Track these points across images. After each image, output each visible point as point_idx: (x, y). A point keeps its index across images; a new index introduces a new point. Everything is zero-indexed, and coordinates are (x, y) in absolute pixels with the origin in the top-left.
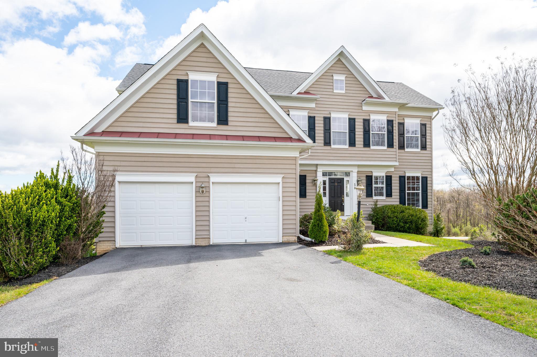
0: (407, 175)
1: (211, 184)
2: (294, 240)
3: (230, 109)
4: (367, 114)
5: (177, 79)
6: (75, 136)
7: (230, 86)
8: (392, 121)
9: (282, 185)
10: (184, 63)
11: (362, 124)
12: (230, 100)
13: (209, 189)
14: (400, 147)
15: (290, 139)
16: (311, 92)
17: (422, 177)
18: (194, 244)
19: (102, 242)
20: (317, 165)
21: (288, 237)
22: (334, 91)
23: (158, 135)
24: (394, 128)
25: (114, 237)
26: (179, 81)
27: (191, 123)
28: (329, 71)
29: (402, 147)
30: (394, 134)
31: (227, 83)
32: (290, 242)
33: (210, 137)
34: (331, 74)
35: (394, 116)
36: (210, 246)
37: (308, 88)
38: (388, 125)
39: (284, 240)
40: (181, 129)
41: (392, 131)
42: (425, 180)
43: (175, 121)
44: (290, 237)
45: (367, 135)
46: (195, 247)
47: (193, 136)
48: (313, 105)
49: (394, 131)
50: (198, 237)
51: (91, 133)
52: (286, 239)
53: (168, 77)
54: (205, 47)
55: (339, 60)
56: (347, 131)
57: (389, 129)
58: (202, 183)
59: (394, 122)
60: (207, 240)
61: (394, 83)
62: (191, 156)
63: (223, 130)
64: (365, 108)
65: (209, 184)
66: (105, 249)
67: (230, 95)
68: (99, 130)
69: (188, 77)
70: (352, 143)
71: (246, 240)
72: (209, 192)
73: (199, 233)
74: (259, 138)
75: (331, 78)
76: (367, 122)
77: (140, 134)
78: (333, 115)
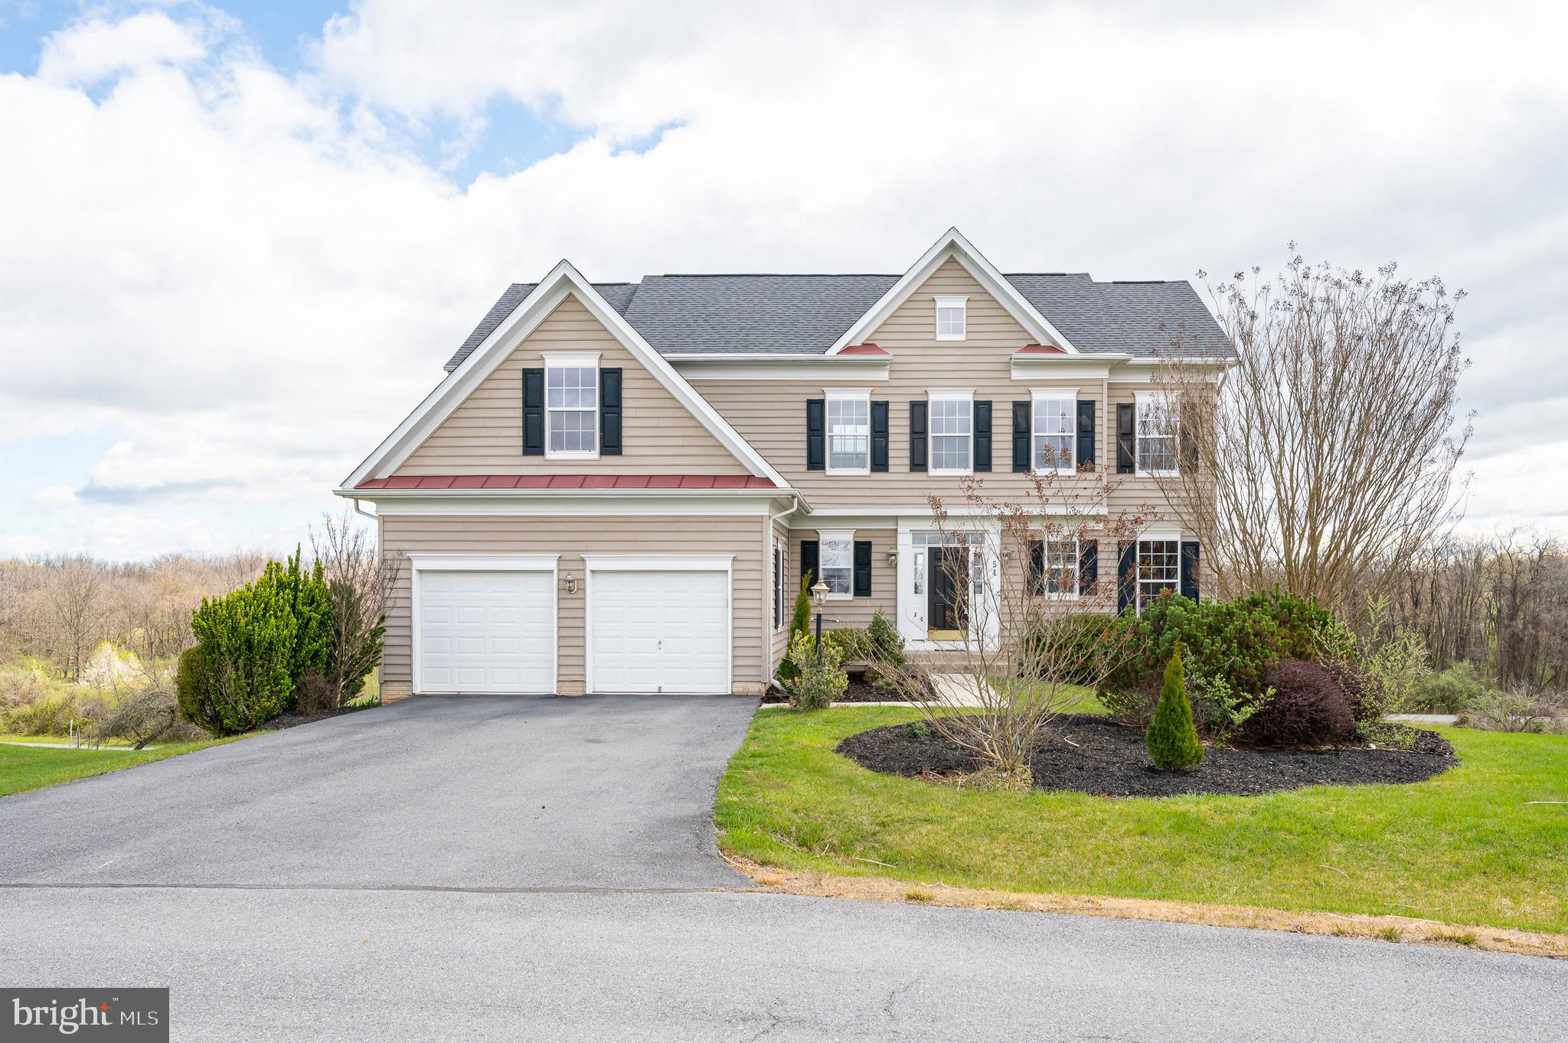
0: (1142, 538)
1: (588, 573)
2: (757, 690)
3: (625, 423)
4: (1023, 390)
5: (524, 370)
6: (340, 489)
7: (625, 375)
8: (1092, 403)
9: (733, 574)
10: (537, 336)
11: (1010, 414)
12: (625, 403)
13: (585, 584)
14: (1122, 467)
15: (748, 480)
16: (879, 344)
17: (1184, 545)
18: (555, 693)
19: (390, 684)
20: (896, 518)
21: (744, 684)
22: (938, 339)
23: (486, 481)
24: (1097, 421)
25: (411, 674)
26: (526, 372)
27: (550, 454)
28: (926, 289)
29: (1125, 465)
30: (1097, 437)
31: (620, 370)
32: (750, 694)
33: (584, 481)
34: (929, 297)
35: (1097, 389)
36: (586, 697)
37: (871, 335)
38: (1080, 413)
39: (735, 690)
40: (531, 466)
41: (1090, 429)
42: (1192, 549)
43: (520, 451)
44: (749, 684)
45: (1022, 443)
46: (556, 697)
47: (552, 480)
48: (883, 375)
49: (1097, 429)
50: (561, 678)
51: (369, 482)
52: (739, 688)
53: (506, 366)
54: (577, 301)
55: (952, 260)
56: (971, 434)
57: (1083, 423)
58: (567, 572)
59: (1097, 406)
60: (579, 684)
61: (1163, 282)
62: (551, 520)
63: (613, 466)
64: (1017, 375)
65: (585, 574)
66: (394, 697)
67: (625, 394)
68: (383, 475)
69: (544, 364)
70: (983, 462)
71: (660, 688)
72: (584, 589)
73: (564, 671)
74: (682, 480)
75: (930, 305)
76: (1022, 411)
77: (453, 481)
78: (934, 397)
